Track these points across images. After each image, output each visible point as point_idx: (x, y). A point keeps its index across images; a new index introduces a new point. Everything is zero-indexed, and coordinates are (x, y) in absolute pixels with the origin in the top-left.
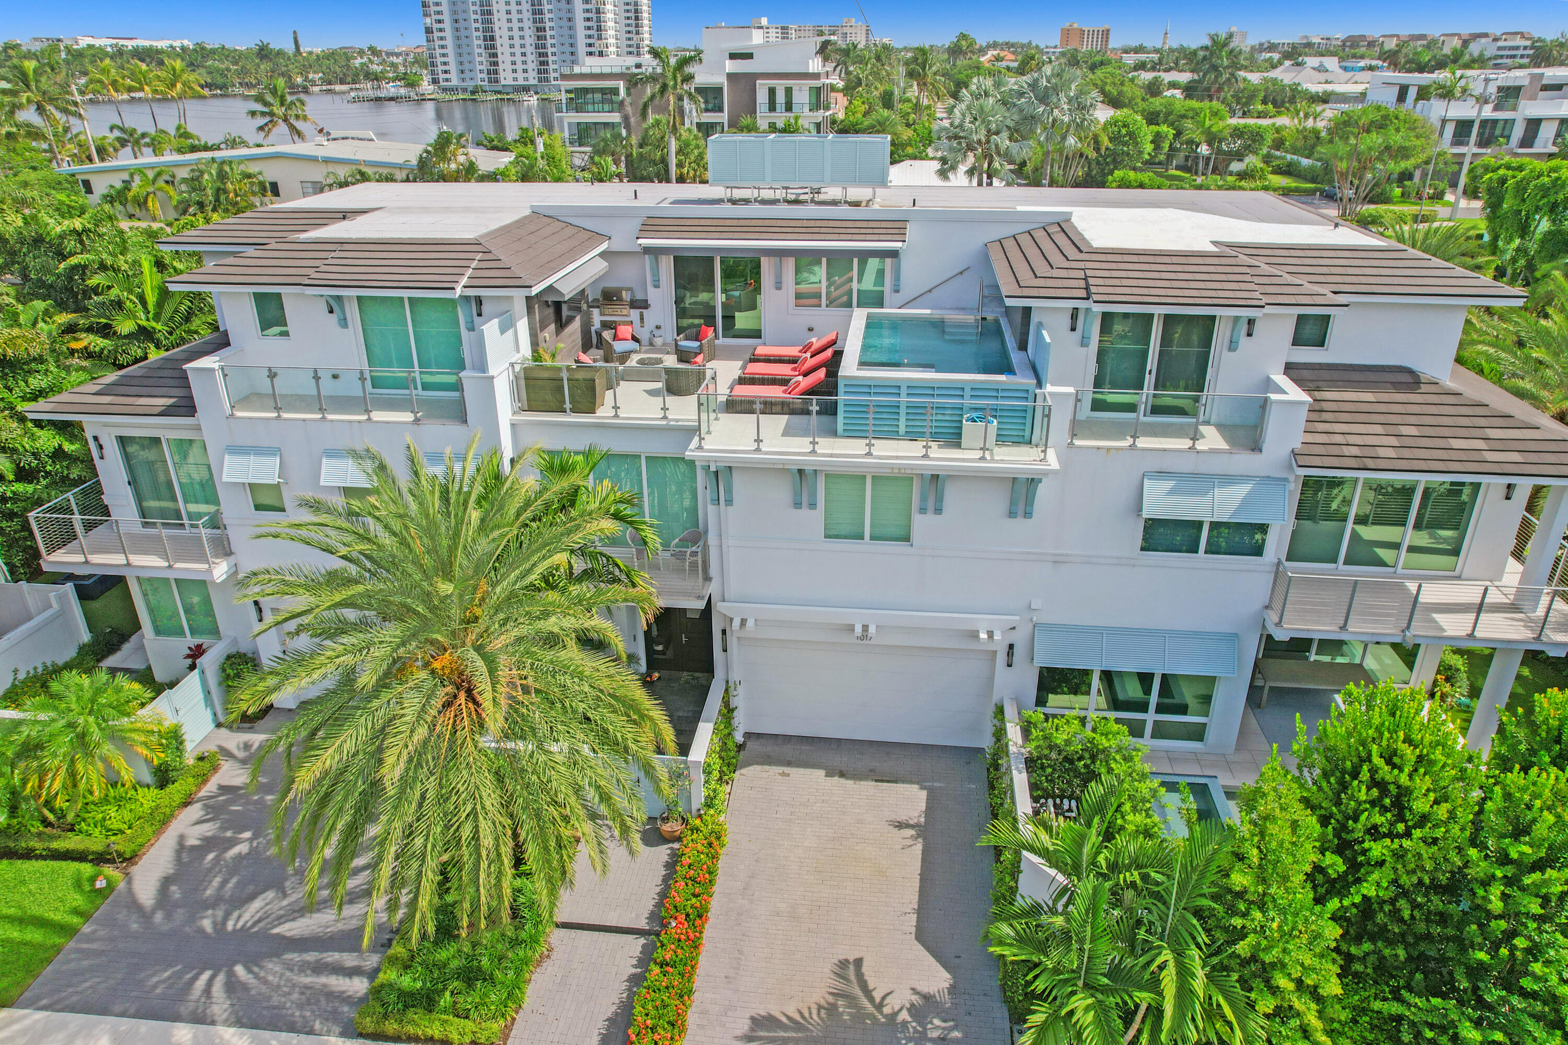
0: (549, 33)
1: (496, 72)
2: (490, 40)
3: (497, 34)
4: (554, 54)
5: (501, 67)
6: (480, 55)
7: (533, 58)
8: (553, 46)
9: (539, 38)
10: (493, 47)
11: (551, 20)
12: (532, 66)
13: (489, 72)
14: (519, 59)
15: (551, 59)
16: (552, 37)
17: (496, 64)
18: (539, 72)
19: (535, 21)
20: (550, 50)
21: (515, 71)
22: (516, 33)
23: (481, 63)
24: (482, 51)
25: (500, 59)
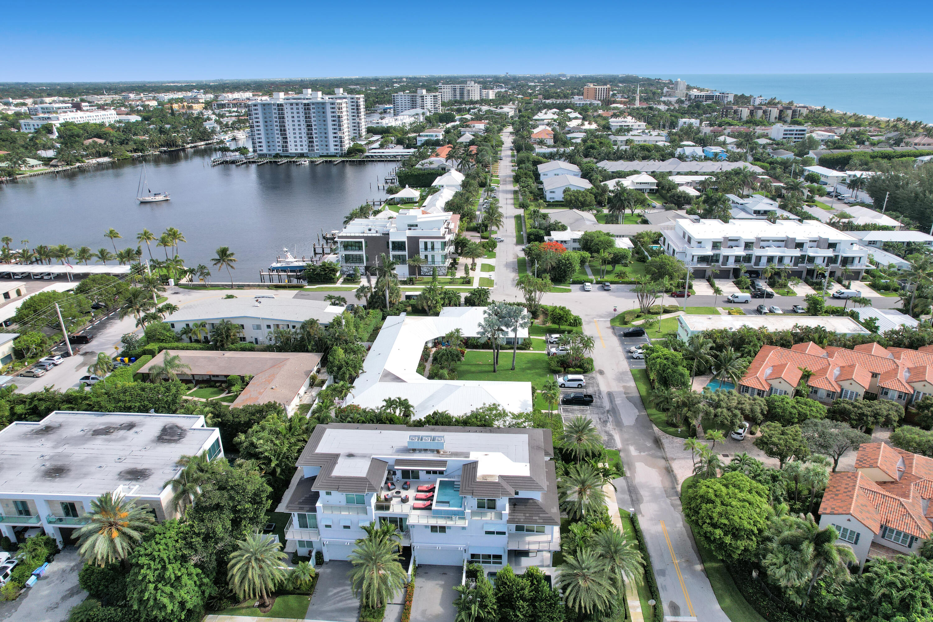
0: (314, 127)
1: (286, 147)
2: (283, 131)
3: (287, 128)
4: (316, 138)
5: (289, 143)
6: (278, 138)
7: (306, 139)
8: (316, 133)
9: (308, 130)
10: (285, 134)
11: (315, 121)
12: (305, 143)
13: (283, 147)
14: (298, 140)
15: (315, 140)
16: (315, 129)
17: (286, 142)
18: (309, 146)
19: (306, 122)
20: (314, 136)
21: (296, 146)
22: (297, 127)
23: (279, 142)
24: (279, 136)
25: (288, 140)
